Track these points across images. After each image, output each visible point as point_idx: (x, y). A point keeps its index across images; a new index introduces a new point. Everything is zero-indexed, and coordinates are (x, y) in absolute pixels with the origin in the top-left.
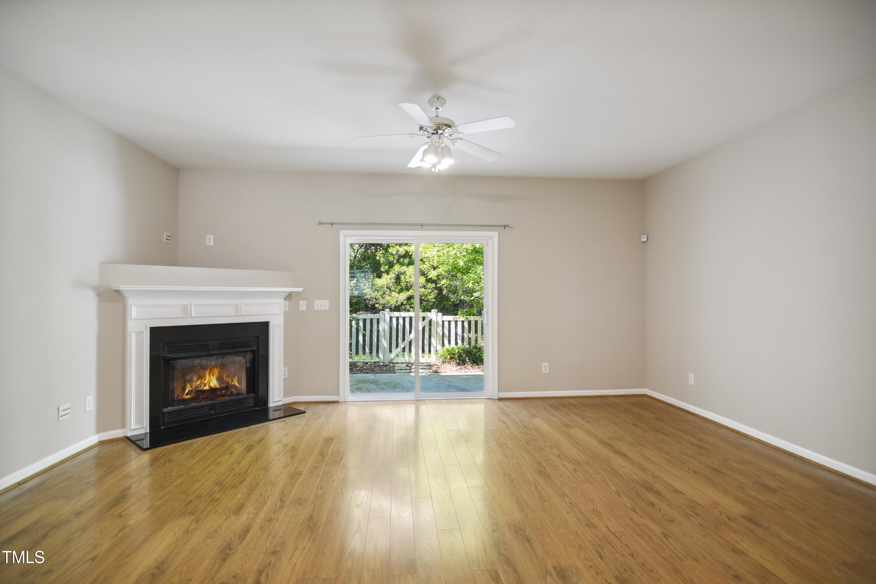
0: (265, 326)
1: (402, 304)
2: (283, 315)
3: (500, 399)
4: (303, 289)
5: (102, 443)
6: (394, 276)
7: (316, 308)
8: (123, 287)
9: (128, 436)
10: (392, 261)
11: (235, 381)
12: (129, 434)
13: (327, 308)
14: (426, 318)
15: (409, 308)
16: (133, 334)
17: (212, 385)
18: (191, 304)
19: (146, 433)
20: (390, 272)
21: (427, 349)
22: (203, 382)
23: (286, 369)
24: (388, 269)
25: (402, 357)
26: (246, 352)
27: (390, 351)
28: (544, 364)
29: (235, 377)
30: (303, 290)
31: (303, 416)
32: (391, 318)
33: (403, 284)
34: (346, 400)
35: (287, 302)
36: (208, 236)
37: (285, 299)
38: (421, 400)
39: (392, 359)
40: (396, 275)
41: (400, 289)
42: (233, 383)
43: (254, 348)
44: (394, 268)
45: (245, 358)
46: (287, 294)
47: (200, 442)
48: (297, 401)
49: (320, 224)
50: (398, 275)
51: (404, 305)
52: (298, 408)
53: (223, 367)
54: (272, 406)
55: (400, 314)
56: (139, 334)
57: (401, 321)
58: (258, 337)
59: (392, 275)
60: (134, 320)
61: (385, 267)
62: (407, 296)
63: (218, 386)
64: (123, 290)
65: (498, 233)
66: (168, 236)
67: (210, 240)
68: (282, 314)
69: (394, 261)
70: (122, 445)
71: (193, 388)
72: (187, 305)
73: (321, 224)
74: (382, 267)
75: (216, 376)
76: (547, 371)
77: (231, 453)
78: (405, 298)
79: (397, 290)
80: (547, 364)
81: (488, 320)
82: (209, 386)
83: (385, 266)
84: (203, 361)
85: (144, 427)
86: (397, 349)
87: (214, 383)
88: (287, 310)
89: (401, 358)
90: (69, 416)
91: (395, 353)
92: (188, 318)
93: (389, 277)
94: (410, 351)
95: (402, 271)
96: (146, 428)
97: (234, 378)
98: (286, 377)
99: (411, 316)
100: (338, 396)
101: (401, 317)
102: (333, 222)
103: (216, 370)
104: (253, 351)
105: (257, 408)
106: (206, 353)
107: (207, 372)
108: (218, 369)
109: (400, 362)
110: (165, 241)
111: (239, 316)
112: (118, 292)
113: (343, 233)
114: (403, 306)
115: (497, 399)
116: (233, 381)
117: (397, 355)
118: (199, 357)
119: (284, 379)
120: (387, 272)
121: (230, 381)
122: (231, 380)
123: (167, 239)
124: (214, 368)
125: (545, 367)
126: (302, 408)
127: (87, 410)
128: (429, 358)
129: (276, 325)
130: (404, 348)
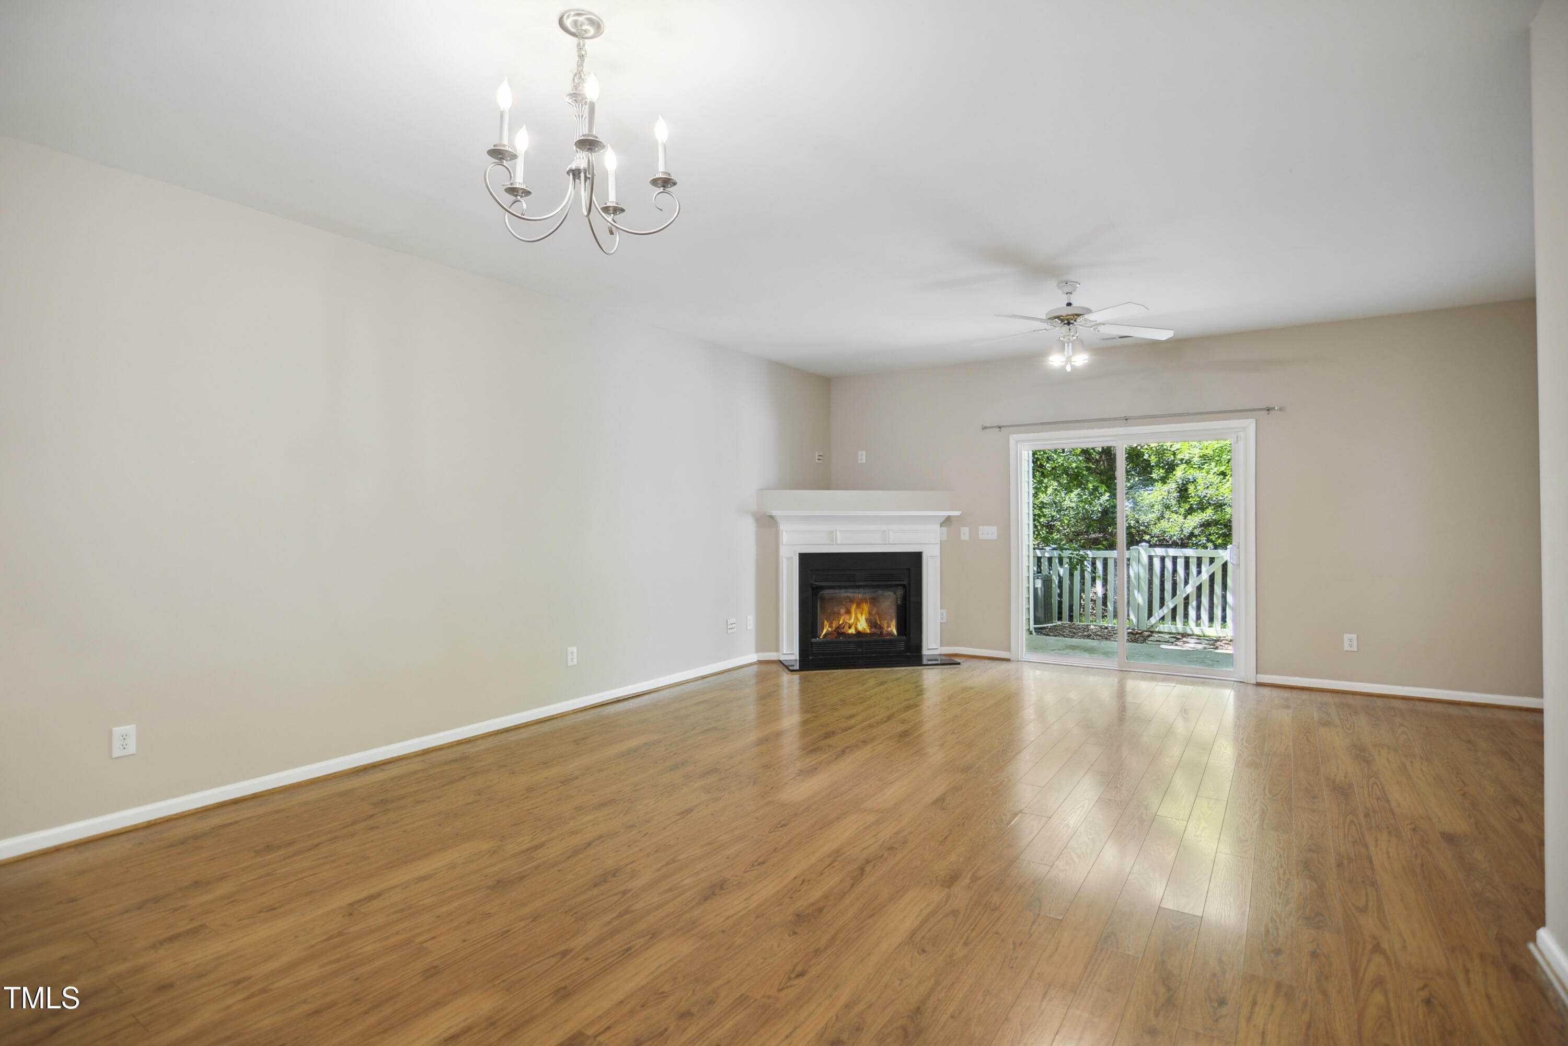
0: (915, 559)
1: (1192, 535)
2: (939, 545)
3: (1259, 684)
4: (960, 512)
5: (760, 662)
6: (1174, 486)
7: (981, 537)
8: (774, 513)
9: (781, 659)
10: (1172, 460)
11: (892, 627)
12: (782, 658)
13: (995, 537)
14: (1216, 559)
15: (1204, 541)
16: (784, 559)
17: (860, 628)
18: (836, 530)
19: (796, 660)
20: (1168, 480)
21: (1218, 612)
22: (848, 621)
23: (944, 611)
24: (1164, 475)
25: (1170, 623)
26: (897, 586)
27: (1150, 615)
28: (1347, 637)
29: (892, 620)
30: (961, 514)
31: (957, 667)
32: (1151, 558)
33: (1193, 501)
34: (1020, 659)
35: (944, 529)
36: (860, 452)
37: (942, 525)
38: (1126, 671)
39: (1152, 626)
40: (1178, 484)
41: (1187, 508)
42: (889, 629)
43: (905, 583)
44: (1174, 473)
45: (895, 593)
46: (944, 519)
47: (840, 673)
48: (958, 653)
49: (983, 429)
50: (1184, 485)
51: (1196, 536)
52: (956, 660)
53: (874, 601)
54: (926, 654)
55: (1167, 552)
56: (790, 559)
57: (1169, 564)
58: (909, 570)
59: (1172, 486)
60: (786, 545)
61: (1159, 472)
62: (1200, 521)
63: (868, 631)
64: (775, 516)
65: (1255, 422)
66: (820, 456)
67: (862, 456)
68: (937, 544)
69: (1175, 460)
70: (775, 667)
71: (834, 629)
72: (833, 531)
73: (985, 428)
74: (1154, 472)
75: (865, 614)
76: (1355, 648)
77: (863, 684)
78: (1195, 524)
79: (1182, 510)
80: (1354, 636)
81: (1239, 558)
82: (856, 629)
83: (1159, 470)
84: (849, 593)
85: (795, 653)
86: (1161, 609)
87: (863, 626)
88: (945, 538)
89: (1168, 624)
90: (735, 630)
91: (1157, 617)
92: (833, 545)
93: (1166, 487)
94: (1186, 616)
95: (1191, 477)
96: (796, 655)
97: (892, 622)
98: (945, 621)
99: (1188, 555)
100: (1009, 653)
101: (1169, 556)
102: (1001, 424)
103: (865, 606)
104: (904, 586)
105: (909, 654)
106: (851, 584)
107: (854, 606)
108: (868, 604)
109: (1166, 631)
110: (817, 461)
111: (886, 544)
112: (771, 517)
113: (1013, 438)
114: (1194, 539)
115: (1253, 684)
116: (889, 626)
117: (1163, 619)
118: (845, 587)
119: (941, 623)
120: (1164, 480)
121: (886, 625)
122: (887, 623)
123: (818, 459)
124: (863, 602)
125: (1349, 641)
126: (958, 660)
127: (748, 629)
128: (1223, 629)
129: (930, 557)
130: (1174, 610)
